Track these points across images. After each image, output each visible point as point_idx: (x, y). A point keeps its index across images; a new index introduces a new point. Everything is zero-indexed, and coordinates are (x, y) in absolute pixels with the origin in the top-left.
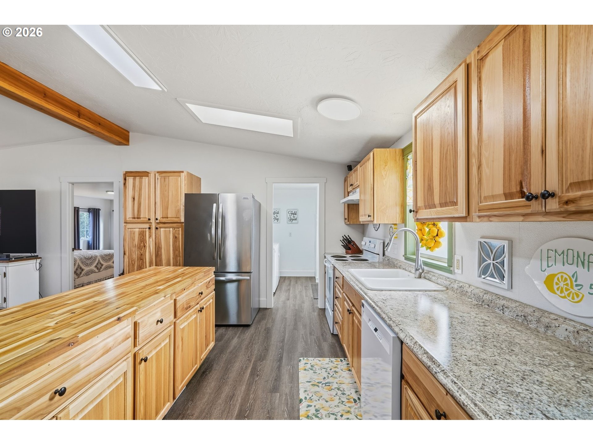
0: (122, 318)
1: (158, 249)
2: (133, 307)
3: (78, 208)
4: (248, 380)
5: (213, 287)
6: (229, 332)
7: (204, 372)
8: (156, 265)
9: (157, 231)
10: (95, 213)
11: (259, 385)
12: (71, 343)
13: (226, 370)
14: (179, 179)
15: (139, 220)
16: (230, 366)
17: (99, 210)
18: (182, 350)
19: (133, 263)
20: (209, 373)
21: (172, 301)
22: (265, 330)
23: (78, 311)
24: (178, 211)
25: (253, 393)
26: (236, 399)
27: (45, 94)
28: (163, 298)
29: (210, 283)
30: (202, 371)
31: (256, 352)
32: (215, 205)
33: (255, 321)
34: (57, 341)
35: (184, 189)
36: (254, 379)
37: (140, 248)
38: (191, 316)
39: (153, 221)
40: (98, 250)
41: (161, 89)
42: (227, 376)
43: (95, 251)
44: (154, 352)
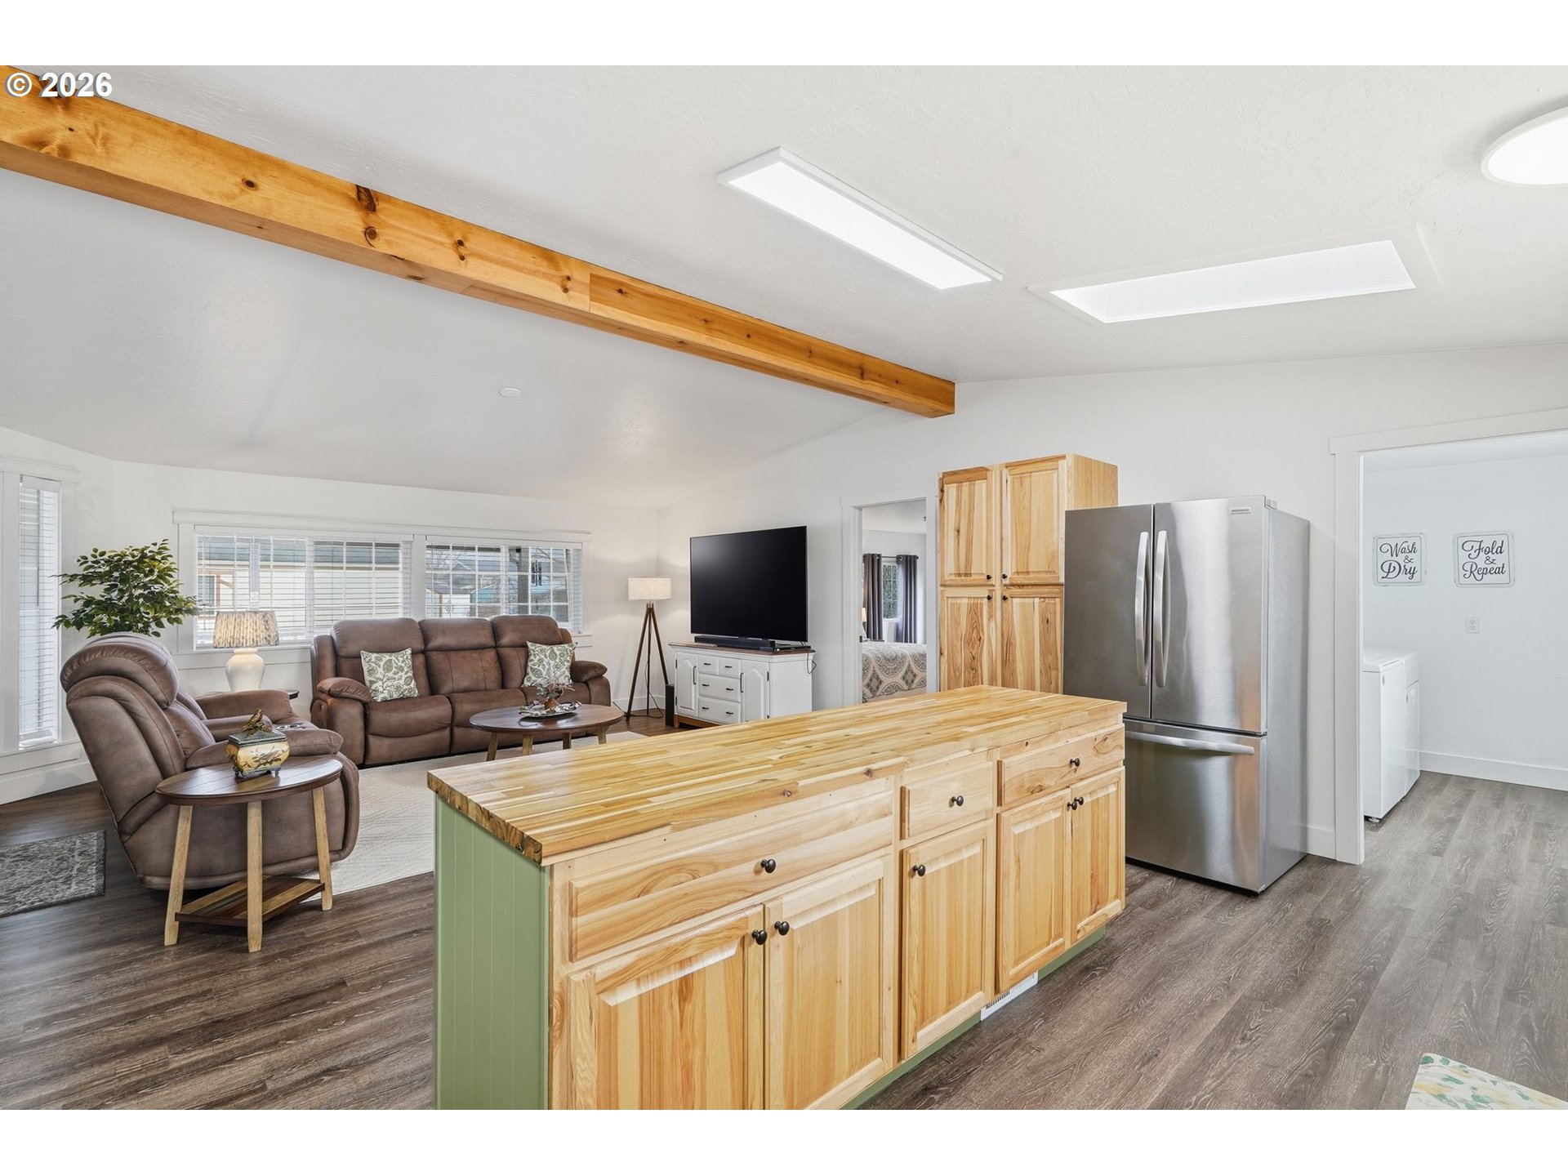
0: (875, 772)
1: (1007, 646)
2: (899, 756)
3: (879, 555)
4: (1208, 1038)
5: (1121, 754)
6: (1182, 894)
7: (1087, 969)
8: (1003, 686)
9: (1005, 605)
10: (909, 563)
11: (1240, 1065)
12: (787, 793)
13: (1151, 986)
14: (1055, 476)
15: (968, 580)
16: (1165, 982)
17: (915, 558)
18: (1018, 887)
19: (958, 675)
20: (1101, 975)
21: (992, 765)
22: (1309, 922)
23: (815, 746)
24: (1053, 557)
25: (1217, 1077)
26: (1158, 1068)
27: (810, 352)
28: (967, 752)
29: (1108, 741)
30: (1086, 962)
31: (1257, 973)
32: (1144, 536)
33: (1277, 888)
34: (769, 782)
35: (1068, 500)
36: (1228, 1043)
37: (969, 642)
38: (1045, 812)
39: (996, 580)
40: (909, 644)
41: (990, 280)
42: (1148, 1001)
43: (904, 645)
44: (943, 864)
